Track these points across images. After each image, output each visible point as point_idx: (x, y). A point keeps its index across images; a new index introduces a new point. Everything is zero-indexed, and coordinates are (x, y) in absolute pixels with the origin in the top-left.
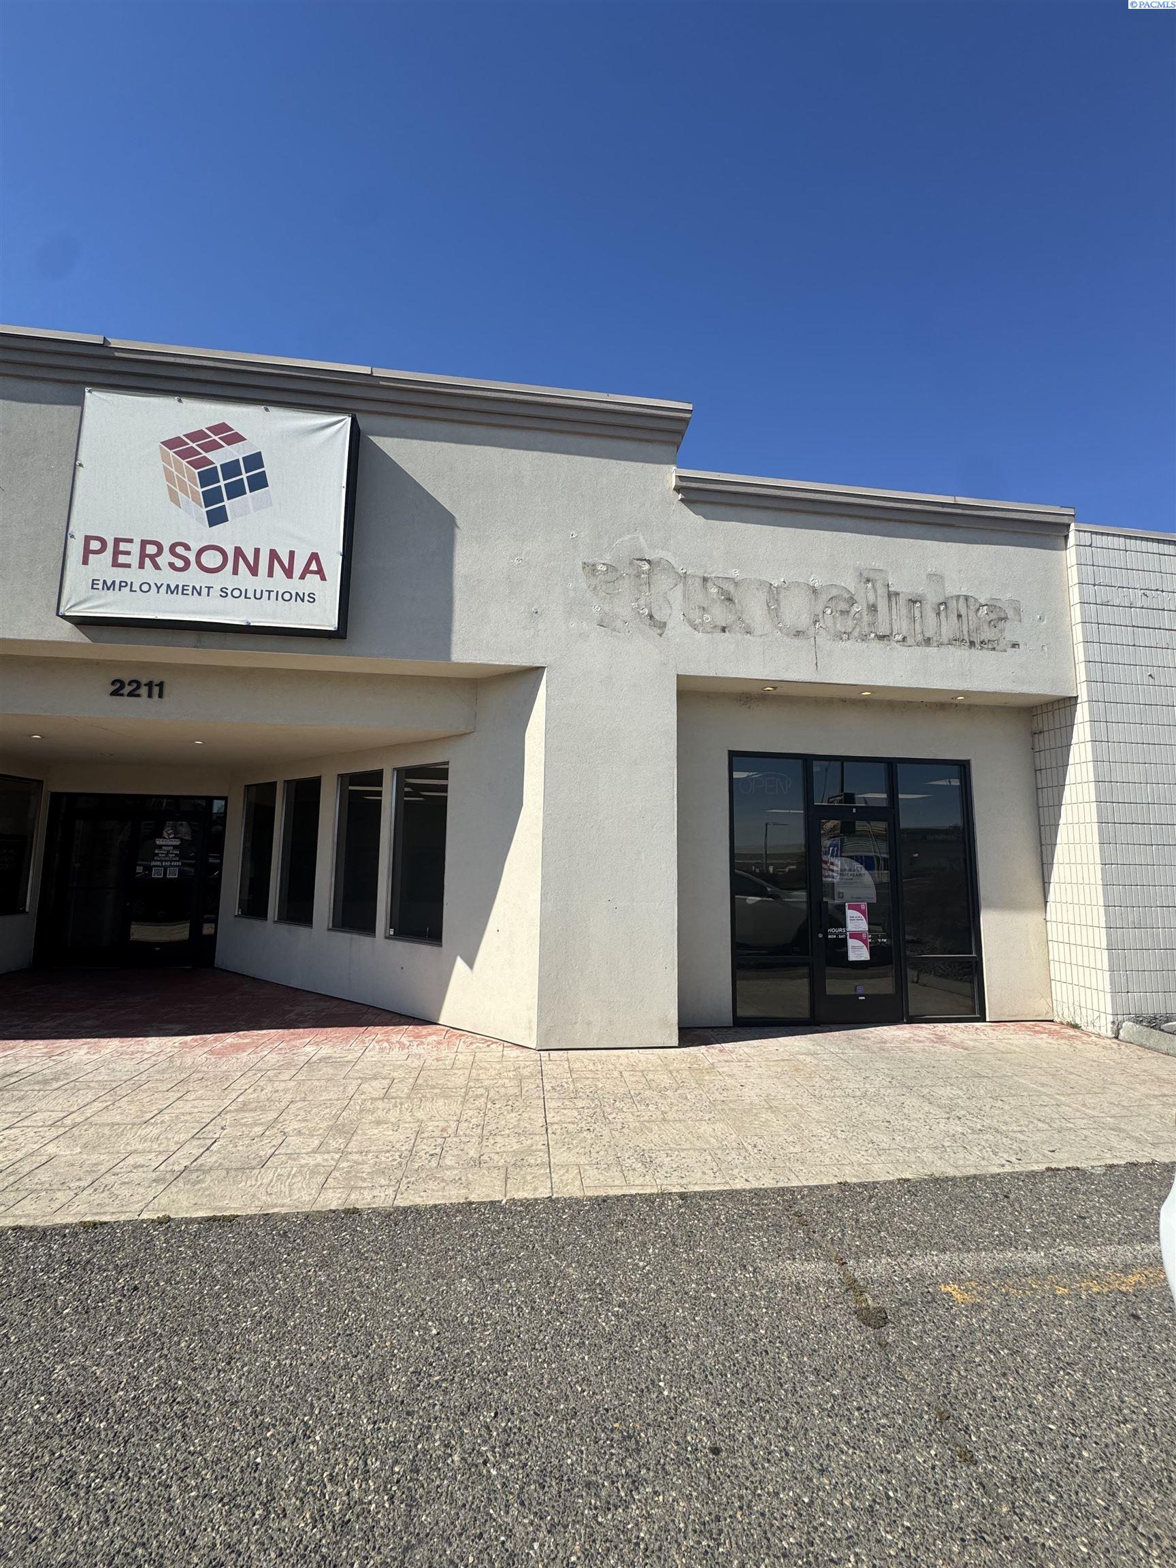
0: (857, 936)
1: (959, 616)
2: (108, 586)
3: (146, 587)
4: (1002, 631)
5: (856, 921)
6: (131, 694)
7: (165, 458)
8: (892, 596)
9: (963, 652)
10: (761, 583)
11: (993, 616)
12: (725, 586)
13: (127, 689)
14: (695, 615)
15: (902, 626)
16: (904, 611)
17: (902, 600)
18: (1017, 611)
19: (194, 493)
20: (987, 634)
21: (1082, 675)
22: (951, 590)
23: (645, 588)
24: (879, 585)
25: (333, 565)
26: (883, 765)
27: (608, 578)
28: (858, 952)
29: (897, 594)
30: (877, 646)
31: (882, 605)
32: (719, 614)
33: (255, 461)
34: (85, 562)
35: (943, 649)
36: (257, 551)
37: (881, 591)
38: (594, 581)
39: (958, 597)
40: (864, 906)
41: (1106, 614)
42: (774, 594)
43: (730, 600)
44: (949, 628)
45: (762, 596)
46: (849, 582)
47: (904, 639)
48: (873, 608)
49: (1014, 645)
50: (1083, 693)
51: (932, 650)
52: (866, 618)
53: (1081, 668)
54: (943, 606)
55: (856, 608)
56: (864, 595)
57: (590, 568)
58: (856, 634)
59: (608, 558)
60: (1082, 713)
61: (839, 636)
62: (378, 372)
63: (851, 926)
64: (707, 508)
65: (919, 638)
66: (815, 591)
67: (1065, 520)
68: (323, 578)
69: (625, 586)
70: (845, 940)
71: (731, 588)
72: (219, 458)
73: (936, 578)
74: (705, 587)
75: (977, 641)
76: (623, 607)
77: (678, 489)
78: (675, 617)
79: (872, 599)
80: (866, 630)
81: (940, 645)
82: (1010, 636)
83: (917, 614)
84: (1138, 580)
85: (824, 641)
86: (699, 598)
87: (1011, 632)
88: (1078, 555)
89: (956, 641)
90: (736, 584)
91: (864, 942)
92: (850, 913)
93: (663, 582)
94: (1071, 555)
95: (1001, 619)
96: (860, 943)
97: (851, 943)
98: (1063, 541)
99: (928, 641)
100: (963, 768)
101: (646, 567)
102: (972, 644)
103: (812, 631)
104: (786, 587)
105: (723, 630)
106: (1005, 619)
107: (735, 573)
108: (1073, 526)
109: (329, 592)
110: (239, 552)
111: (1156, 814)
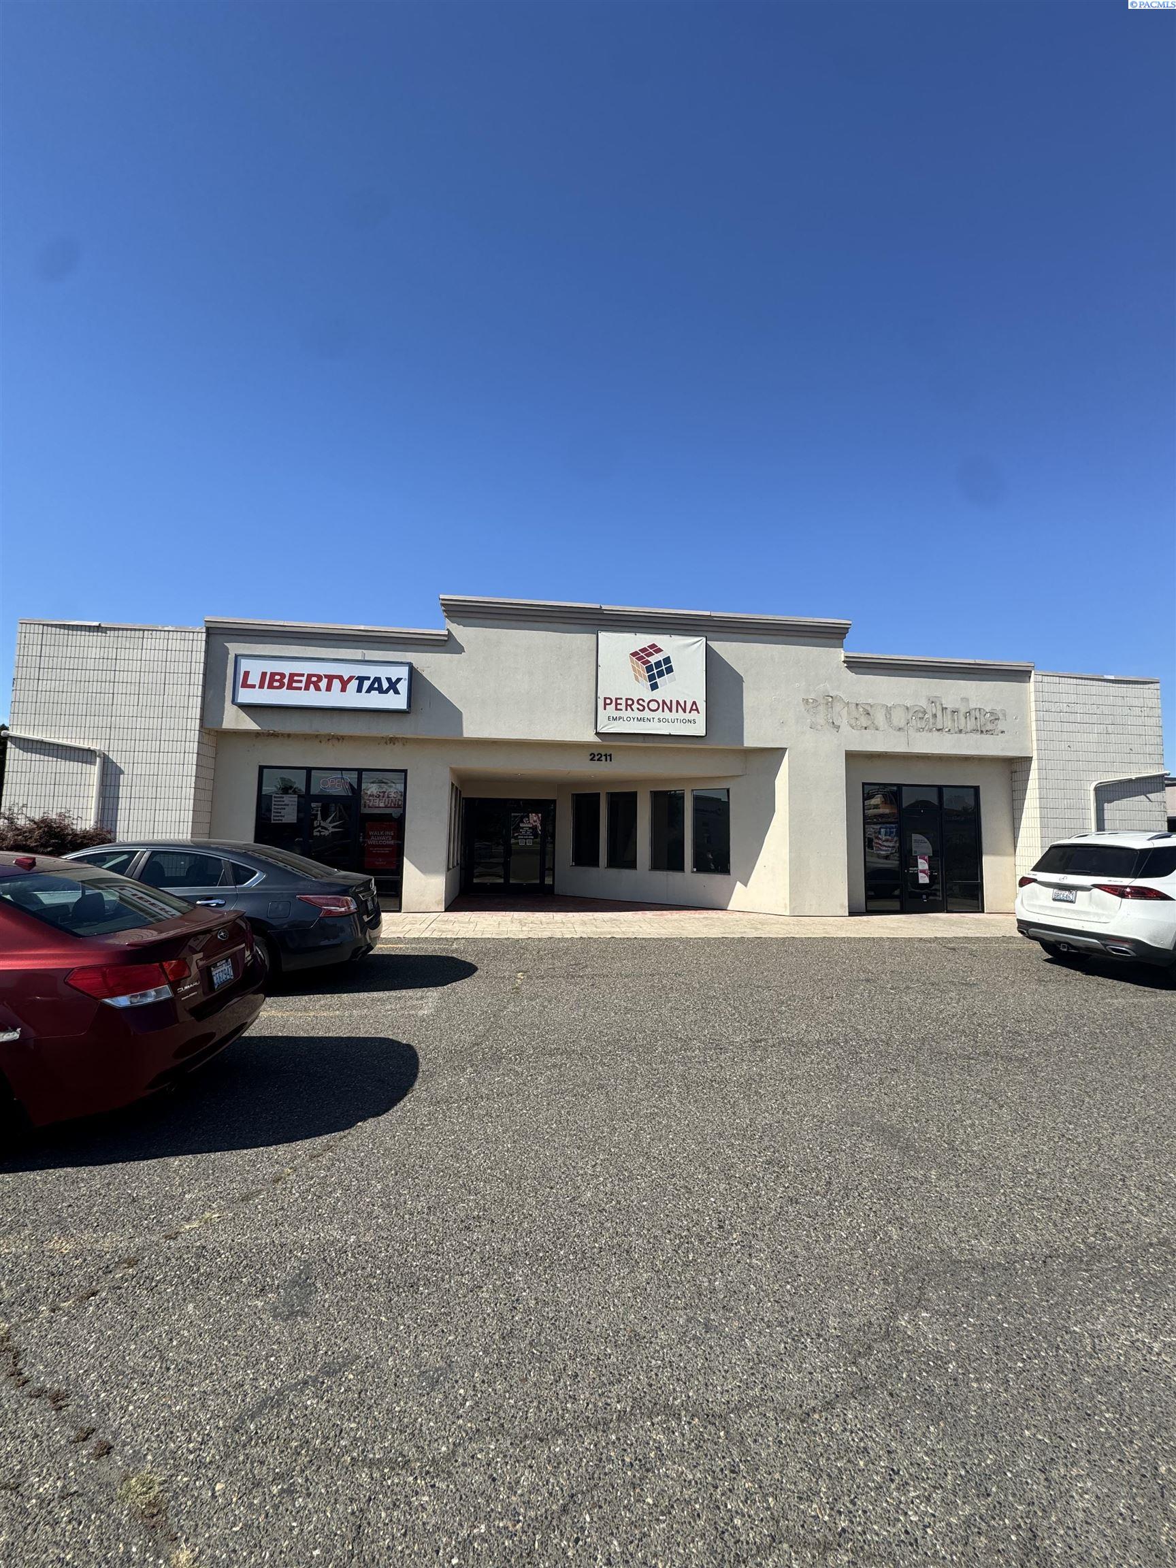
0: (923, 871)
1: (976, 718)
2: (614, 719)
3: (629, 719)
4: (997, 725)
5: (923, 865)
6: (598, 760)
7: (632, 661)
8: (944, 709)
9: (978, 736)
10: (883, 705)
11: (992, 718)
12: (866, 707)
13: (596, 758)
14: (853, 722)
15: (949, 724)
16: (949, 717)
17: (949, 711)
18: (1005, 715)
19: (645, 676)
20: (989, 727)
21: (1035, 747)
22: (972, 705)
23: (830, 709)
24: (938, 704)
25: (702, 706)
26: (936, 788)
27: (813, 705)
28: (924, 879)
29: (946, 708)
30: (936, 733)
31: (939, 714)
32: (864, 721)
33: (667, 660)
34: (605, 709)
35: (968, 735)
36: (671, 701)
37: (939, 707)
38: (808, 707)
39: (976, 709)
40: (927, 857)
41: (1047, 716)
42: (889, 710)
43: (868, 714)
44: (971, 724)
45: (883, 711)
46: (923, 703)
47: (949, 730)
48: (935, 716)
49: (1002, 732)
50: (1035, 758)
51: (962, 735)
52: (931, 720)
53: (1035, 743)
54: (968, 713)
55: (926, 716)
56: (931, 709)
57: (806, 701)
58: (927, 728)
59: (813, 696)
60: (1034, 765)
61: (918, 730)
62: (713, 614)
63: (920, 867)
64: (857, 670)
65: (957, 730)
66: (907, 708)
67: (1029, 669)
68: (699, 713)
69: (822, 708)
70: (917, 874)
71: (869, 709)
72: (653, 660)
73: (965, 700)
74: (857, 708)
75: (984, 730)
76: (821, 720)
77: (844, 662)
78: (843, 722)
79: (934, 712)
80: (931, 726)
81: (966, 733)
82: (1000, 728)
83: (956, 718)
84: (1064, 698)
85: (911, 731)
86: (855, 714)
87: (1001, 725)
88: (1035, 686)
89: (975, 731)
90: (871, 706)
91: (927, 874)
92: (920, 861)
93: (838, 706)
94: (1031, 686)
95: (996, 719)
96: (924, 875)
97: (921, 875)
98: (1028, 679)
99: (961, 731)
100: (976, 789)
101: (830, 700)
102: (982, 732)
103: (906, 728)
104: (894, 706)
105: (866, 728)
106: (998, 719)
107: (870, 701)
108: (1033, 672)
109: (701, 718)
110: (664, 702)
111: (1068, 814)
